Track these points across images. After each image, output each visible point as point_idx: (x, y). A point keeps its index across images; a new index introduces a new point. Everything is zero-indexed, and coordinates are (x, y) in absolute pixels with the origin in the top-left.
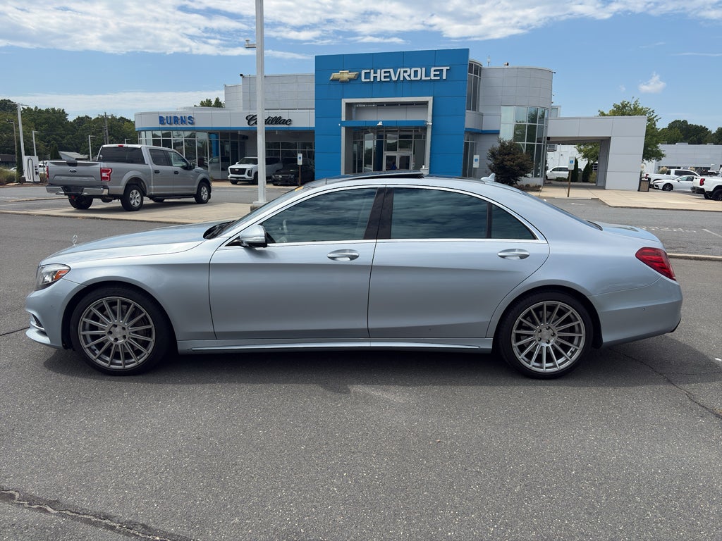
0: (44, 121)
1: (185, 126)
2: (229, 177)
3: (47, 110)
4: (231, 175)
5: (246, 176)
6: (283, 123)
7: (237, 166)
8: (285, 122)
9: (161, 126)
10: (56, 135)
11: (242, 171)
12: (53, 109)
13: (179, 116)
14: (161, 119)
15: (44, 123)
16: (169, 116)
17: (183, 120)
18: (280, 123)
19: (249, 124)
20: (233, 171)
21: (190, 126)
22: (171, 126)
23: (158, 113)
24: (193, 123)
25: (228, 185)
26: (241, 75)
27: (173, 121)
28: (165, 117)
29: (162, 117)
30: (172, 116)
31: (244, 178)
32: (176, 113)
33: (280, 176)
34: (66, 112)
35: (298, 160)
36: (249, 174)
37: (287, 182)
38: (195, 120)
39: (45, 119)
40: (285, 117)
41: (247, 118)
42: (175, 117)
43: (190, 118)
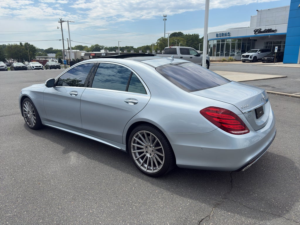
0: (191, 39)
1: (226, 37)
2: (241, 59)
3: (193, 35)
4: (242, 58)
5: (249, 58)
6: (272, 32)
7: (246, 54)
8: (273, 31)
9: (217, 38)
10: (194, 44)
11: (248, 56)
12: (195, 34)
13: (224, 33)
14: (217, 35)
15: (191, 40)
16: (220, 33)
17: (226, 35)
18: (270, 32)
19: (255, 34)
20: (243, 56)
21: (228, 37)
22: (221, 38)
23: (216, 32)
24: (229, 36)
25: (241, 63)
26: (257, 10)
27: (221, 35)
28: (218, 34)
29: (217, 34)
30: (222, 33)
31: (248, 59)
32: (223, 31)
33: (266, 58)
34: (199, 35)
35: (275, 50)
36: (251, 58)
37: (269, 61)
38: (231, 34)
39: (191, 38)
40: (273, 29)
41: (254, 31)
42: (223, 34)
43: (229, 33)
